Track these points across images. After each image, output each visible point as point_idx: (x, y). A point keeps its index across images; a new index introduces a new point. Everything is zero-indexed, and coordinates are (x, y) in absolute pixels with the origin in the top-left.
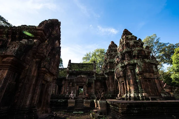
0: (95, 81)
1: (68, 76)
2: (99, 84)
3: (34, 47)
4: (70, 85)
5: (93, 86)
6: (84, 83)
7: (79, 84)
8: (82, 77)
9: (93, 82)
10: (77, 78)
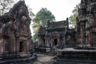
0: (65, 35)
1: (47, 33)
2: (69, 37)
3: (10, 26)
4: (49, 39)
5: (64, 38)
6: (57, 37)
7: (54, 38)
8: (56, 33)
9: (63, 36)
10: (52, 34)
